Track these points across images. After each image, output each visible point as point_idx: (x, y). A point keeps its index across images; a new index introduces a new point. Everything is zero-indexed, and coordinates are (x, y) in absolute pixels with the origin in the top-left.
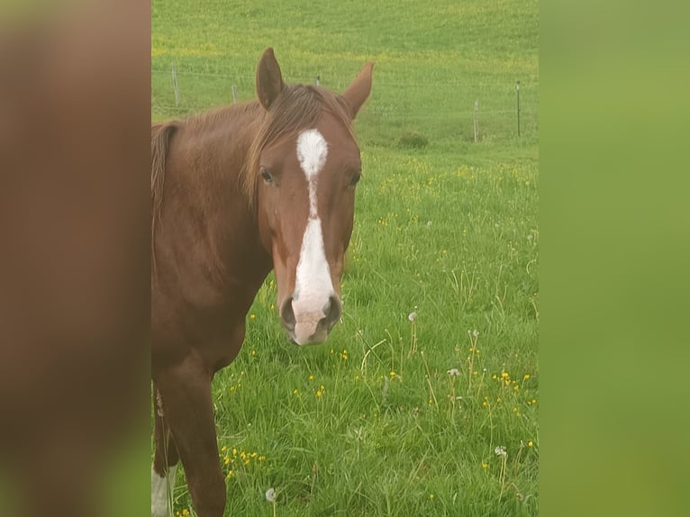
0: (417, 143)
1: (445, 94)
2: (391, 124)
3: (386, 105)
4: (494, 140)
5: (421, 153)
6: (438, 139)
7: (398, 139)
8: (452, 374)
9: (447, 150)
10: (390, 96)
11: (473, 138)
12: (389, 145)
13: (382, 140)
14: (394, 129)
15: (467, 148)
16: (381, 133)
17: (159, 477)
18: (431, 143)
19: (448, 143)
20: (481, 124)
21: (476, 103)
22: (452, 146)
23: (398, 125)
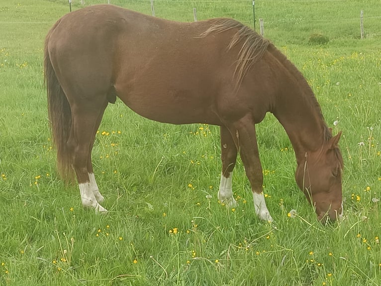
0: (322, 41)
1: (338, 7)
2: (302, 30)
3: (296, 17)
4: (374, 37)
5: (325, 47)
6: (335, 38)
7: (308, 39)
8: (360, 145)
9: (342, 45)
10: (299, 11)
11: (360, 37)
12: (302, 43)
13: (296, 40)
14: (304, 33)
15: (356, 43)
16: (295, 35)
17: (225, 178)
18: (331, 41)
19: (342, 40)
20: (365, 27)
21: (362, 12)
22: (346, 42)
23: (307, 30)
